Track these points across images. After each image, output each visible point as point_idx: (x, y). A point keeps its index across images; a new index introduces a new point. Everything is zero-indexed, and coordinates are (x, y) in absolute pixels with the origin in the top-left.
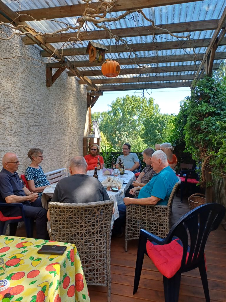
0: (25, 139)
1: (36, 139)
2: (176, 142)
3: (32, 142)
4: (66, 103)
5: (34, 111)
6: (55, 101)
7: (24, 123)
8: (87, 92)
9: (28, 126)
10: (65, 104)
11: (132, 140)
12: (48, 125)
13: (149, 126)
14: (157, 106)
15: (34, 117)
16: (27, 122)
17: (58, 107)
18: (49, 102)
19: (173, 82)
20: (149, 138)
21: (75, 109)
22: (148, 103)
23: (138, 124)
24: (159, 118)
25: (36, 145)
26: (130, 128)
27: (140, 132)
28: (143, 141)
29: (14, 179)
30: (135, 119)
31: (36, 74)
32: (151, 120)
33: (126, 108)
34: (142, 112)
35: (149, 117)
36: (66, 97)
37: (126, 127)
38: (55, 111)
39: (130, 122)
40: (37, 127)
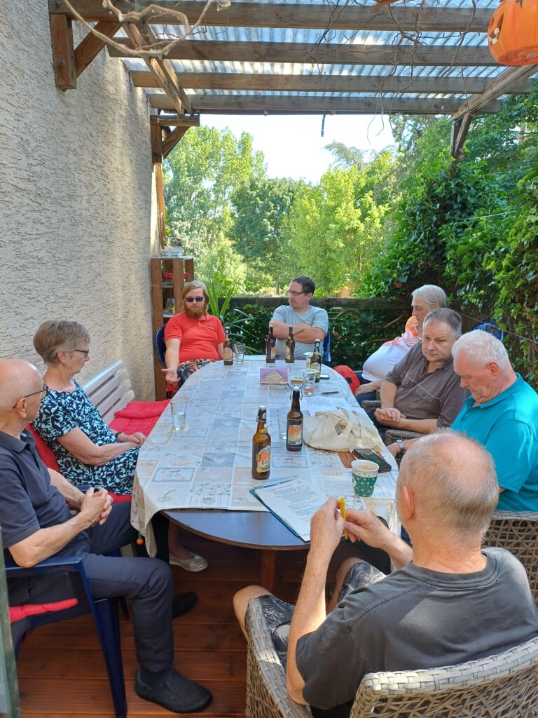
0: (13, 289)
1: (42, 282)
2: (407, 270)
3: (34, 294)
4: (106, 148)
5: (29, 180)
6: (81, 144)
7: (5, 228)
8: (149, 115)
9: (17, 238)
10: (105, 152)
11: (201, 242)
12: (70, 228)
13: (248, 207)
14: (260, 155)
15: (30, 202)
16: (13, 225)
17: (89, 165)
18: (67, 145)
19: (408, 98)
20: (247, 240)
21: (128, 169)
22: (239, 147)
23: (214, 202)
24: (270, 188)
25: (45, 303)
26: (194, 211)
27: (220, 222)
28: (234, 245)
29: (28, 462)
30: (206, 187)
31: (23, 35)
32: (252, 195)
33: (184, 157)
34: (224, 170)
35: (247, 184)
36: (106, 129)
37: (185, 209)
38: (83, 177)
39: (194, 195)
40: (43, 240)
